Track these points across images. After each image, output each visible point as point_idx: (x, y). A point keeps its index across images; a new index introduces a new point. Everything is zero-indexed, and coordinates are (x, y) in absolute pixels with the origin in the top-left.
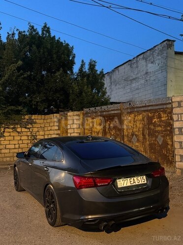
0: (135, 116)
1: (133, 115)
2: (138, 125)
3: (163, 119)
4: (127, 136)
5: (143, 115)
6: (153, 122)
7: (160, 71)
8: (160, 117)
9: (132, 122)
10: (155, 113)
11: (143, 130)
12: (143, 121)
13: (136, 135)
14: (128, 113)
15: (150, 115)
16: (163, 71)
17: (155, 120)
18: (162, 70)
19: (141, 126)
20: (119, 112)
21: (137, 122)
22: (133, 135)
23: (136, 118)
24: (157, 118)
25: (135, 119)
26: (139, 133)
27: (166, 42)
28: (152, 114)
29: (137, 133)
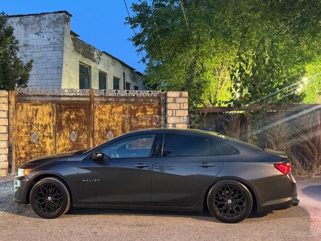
0: (112, 107)
1: (110, 106)
2: (116, 118)
3: (148, 113)
4: (100, 131)
5: (124, 107)
6: (137, 115)
7: (52, 49)
8: (145, 111)
9: (108, 114)
10: (139, 106)
11: (123, 125)
12: (124, 114)
13: (113, 131)
14: (102, 102)
15: (133, 107)
16: (57, 49)
17: (138, 114)
18: (54, 47)
19: (120, 119)
20: (88, 99)
21: (116, 115)
22: (107, 130)
23: (114, 109)
24: (142, 112)
25: (112, 110)
26: (118, 128)
27: (64, 14)
28: (136, 107)
29: (114, 128)
